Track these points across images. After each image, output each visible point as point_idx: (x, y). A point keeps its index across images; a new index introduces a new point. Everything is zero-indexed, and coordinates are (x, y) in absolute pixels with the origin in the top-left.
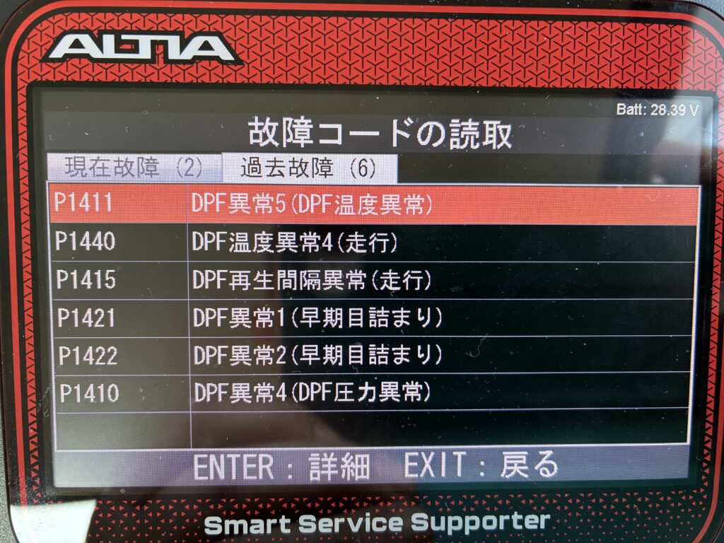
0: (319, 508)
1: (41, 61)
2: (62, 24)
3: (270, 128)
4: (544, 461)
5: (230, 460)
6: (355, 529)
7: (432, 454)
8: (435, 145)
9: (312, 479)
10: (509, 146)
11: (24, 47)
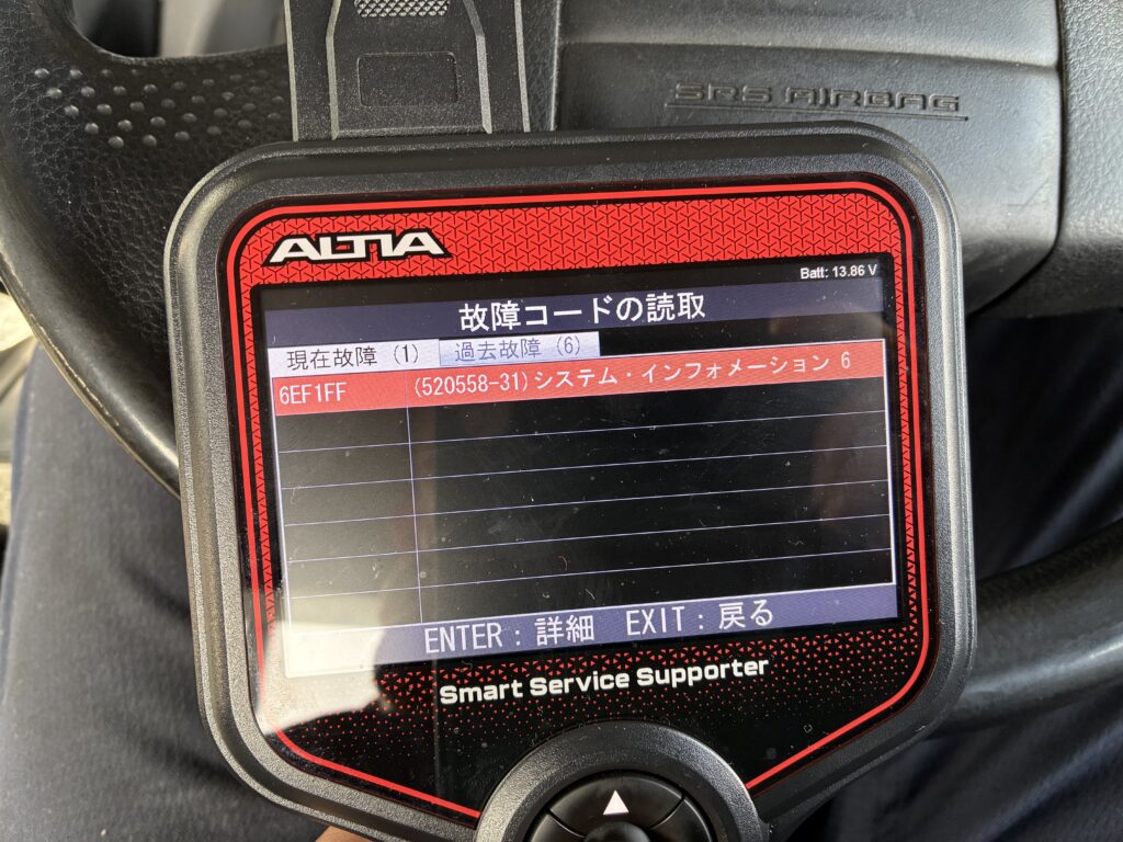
0: (549, 671)
1: (262, 266)
2: (281, 230)
3: (480, 314)
4: (759, 610)
5: (460, 630)
6: (584, 688)
7: (652, 611)
8: (634, 319)
9: (539, 643)
10: (703, 315)
11: (245, 252)
